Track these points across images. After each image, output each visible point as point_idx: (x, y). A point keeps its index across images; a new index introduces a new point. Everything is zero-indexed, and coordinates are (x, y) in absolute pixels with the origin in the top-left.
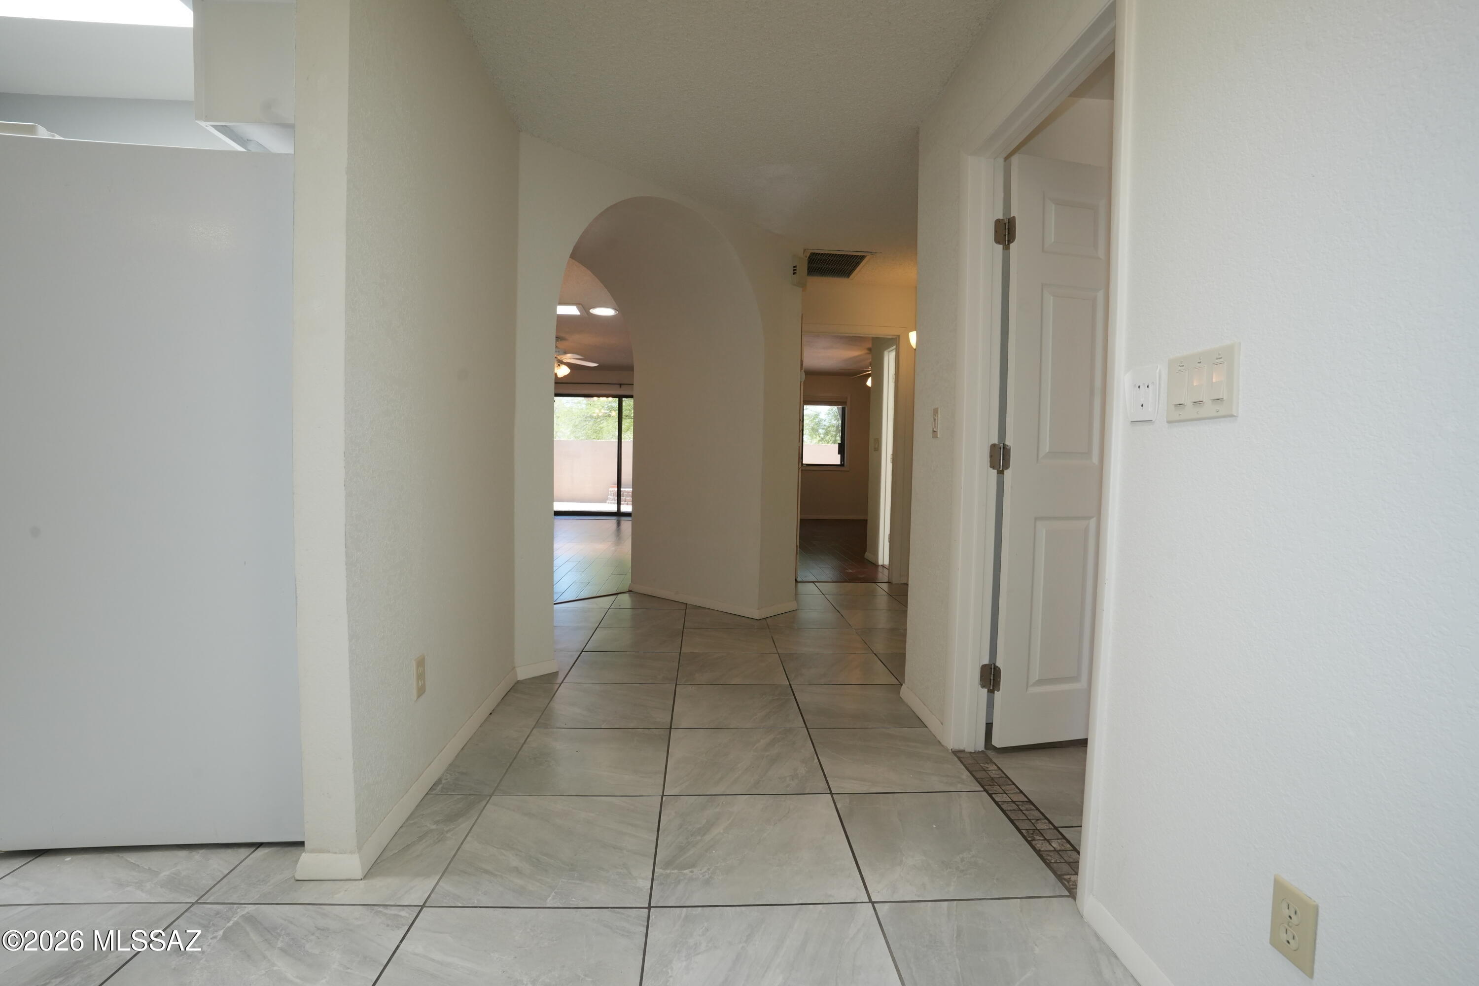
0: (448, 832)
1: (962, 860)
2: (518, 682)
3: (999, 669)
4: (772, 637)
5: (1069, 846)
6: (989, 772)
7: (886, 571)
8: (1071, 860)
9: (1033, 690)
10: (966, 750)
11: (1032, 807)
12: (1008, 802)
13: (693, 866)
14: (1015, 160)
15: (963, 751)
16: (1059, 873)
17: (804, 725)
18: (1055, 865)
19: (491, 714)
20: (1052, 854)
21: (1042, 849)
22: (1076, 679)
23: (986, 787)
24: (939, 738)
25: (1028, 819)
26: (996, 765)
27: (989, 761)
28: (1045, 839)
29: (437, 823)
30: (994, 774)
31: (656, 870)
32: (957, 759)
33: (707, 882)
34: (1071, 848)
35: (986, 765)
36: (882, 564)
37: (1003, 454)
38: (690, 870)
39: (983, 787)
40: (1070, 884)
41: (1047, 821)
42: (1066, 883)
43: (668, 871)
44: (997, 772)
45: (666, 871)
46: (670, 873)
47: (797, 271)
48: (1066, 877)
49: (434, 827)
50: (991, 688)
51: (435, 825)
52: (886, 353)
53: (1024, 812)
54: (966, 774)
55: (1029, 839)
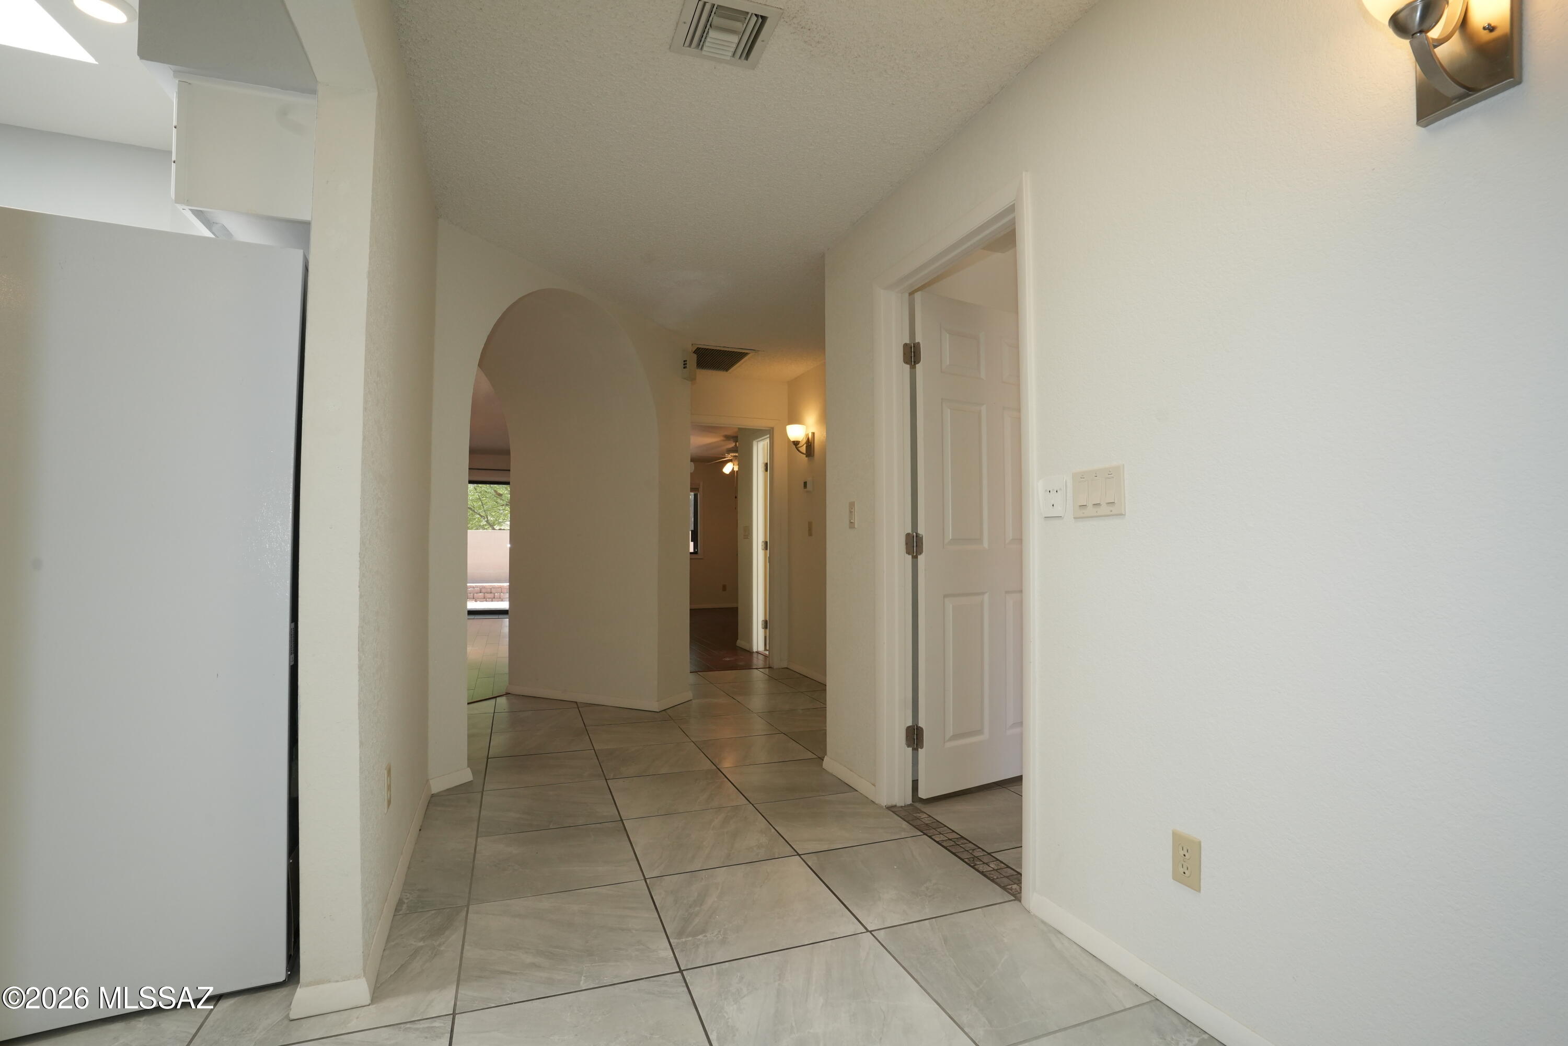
0: (440, 945)
1: (927, 888)
2: (433, 795)
3: (922, 729)
4: (679, 727)
5: (1003, 865)
6: (922, 820)
7: (761, 657)
8: (1008, 875)
9: (949, 745)
10: (898, 805)
11: (966, 841)
12: (946, 840)
13: (703, 931)
14: (918, 296)
15: (895, 806)
16: (1002, 885)
17: (747, 802)
18: (998, 880)
19: (420, 830)
20: (993, 872)
21: (984, 871)
22: (979, 732)
23: (925, 832)
24: (871, 798)
25: (966, 851)
26: (925, 813)
27: (919, 812)
28: (984, 863)
29: (422, 939)
30: (927, 820)
31: (671, 940)
32: (892, 813)
33: (724, 942)
34: (1006, 866)
35: (918, 815)
36: (756, 651)
37: (916, 542)
38: (704, 934)
39: (922, 832)
40: (1013, 891)
41: (981, 850)
42: (1010, 891)
43: (684, 940)
44: (928, 819)
45: (681, 940)
46: (686, 941)
47: (687, 366)
48: (1010, 887)
49: (421, 944)
50: (915, 747)
51: (422, 942)
52: (755, 443)
53: (961, 845)
54: (904, 825)
55: (972, 865)
